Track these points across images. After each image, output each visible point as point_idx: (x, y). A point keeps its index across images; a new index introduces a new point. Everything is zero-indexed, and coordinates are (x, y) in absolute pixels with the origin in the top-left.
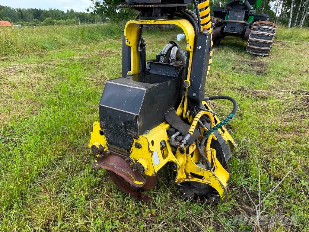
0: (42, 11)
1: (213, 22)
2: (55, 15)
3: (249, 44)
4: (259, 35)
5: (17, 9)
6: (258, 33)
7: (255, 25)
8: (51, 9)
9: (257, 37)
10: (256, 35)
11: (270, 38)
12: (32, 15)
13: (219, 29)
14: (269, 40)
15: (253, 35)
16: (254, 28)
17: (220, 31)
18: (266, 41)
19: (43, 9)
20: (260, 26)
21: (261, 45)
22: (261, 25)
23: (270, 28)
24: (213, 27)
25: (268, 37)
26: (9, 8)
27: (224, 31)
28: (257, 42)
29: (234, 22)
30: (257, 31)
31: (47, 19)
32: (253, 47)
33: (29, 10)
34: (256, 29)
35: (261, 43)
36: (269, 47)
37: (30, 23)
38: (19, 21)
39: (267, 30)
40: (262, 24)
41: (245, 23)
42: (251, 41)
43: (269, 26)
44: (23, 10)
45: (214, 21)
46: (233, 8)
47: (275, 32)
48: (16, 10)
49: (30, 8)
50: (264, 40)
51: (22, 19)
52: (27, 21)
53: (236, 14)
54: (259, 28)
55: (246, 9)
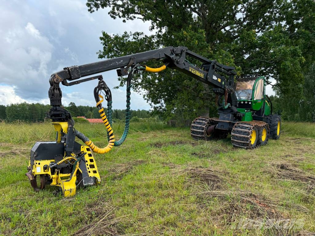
0: (133, 111)
1: (206, 121)
3: (232, 138)
4: (239, 132)
6: (238, 130)
7: (237, 124)
9: (237, 133)
11: (247, 134)
14: (246, 135)
15: (234, 131)
16: (235, 126)
17: (213, 128)
18: (244, 136)
20: (241, 125)
21: (241, 139)
23: (247, 126)
24: (206, 125)
25: (245, 133)
27: (216, 128)
28: (238, 137)
29: (223, 122)
30: (237, 128)
31: (134, 117)
32: (235, 140)
35: (240, 137)
36: (248, 141)
37: (121, 121)
39: (245, 128)
40: (242, 123)
42: (233, 135)
43: (247, 125)
46: (223, 112)
47: (251, 130)
48: (114, 111)
50: (242, 135)
51: (116, 117)
52: (120, 119)
53: (225, 116)
54: (239, 126)
55: (233, 112)
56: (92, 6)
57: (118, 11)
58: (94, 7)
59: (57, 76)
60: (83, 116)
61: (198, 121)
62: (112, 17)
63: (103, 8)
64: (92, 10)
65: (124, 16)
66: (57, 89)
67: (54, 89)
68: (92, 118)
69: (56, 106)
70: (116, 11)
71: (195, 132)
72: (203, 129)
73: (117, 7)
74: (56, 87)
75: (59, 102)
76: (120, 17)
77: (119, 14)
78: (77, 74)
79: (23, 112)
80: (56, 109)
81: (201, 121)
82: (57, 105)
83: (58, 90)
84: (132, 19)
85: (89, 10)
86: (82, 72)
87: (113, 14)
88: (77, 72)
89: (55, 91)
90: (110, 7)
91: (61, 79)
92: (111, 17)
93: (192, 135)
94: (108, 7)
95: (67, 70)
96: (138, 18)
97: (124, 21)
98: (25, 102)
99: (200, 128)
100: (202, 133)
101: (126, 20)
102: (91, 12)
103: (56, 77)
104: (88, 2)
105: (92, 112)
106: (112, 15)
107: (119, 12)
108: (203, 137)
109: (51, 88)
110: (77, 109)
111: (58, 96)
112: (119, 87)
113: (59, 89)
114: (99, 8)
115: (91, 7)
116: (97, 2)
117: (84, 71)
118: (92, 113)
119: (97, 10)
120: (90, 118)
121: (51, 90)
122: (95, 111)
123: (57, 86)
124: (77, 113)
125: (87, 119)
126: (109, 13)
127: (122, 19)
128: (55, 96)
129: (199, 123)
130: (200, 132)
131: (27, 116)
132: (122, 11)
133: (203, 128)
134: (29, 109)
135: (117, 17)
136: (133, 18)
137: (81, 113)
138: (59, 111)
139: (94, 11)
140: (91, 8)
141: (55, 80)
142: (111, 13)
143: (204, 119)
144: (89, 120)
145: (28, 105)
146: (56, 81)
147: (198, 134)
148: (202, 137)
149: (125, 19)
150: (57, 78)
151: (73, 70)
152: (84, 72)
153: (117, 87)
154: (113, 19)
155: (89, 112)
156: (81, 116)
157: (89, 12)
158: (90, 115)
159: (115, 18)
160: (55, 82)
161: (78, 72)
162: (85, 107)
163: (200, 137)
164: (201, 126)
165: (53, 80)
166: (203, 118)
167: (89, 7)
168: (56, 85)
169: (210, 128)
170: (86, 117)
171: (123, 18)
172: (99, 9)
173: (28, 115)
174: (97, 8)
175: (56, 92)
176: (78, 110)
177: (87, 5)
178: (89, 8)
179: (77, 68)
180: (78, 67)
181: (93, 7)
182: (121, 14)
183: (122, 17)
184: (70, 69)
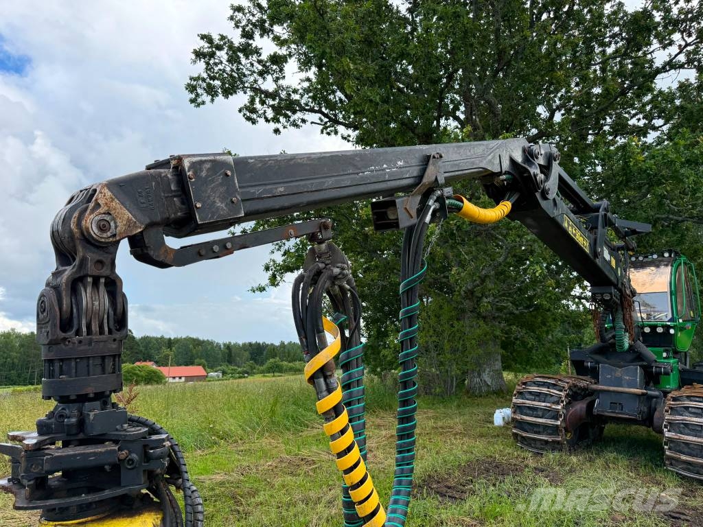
1: (561, 391)
2: (289, 353)
3: (670, 449)
4: (690, 427)
5: (225, 345)
6: (684, 422)
7: (674, 399)
8: (284, 343)
9: (687, 431)
10: (682, 426)
12: (247, 354)
13: (580, 406)
15: (672, 425)
16: (671, 408)
17: (584, 410)
19: (268, 342)
22: (691, 401)
24: (562, 402)
26: (210, 343)
27: (595, 411)
28: (692, 446)
29: (614, 392)
30: (682, 415)
31: (272, 360)
32: (684, 457)
33: (244, 345)
34: (676, 410)
37: (240, 369)
38: (221, 366)
40: (692, 398)
41: (643, 394)
42: (671, 440)
44: (235, 345)
45: (564, 387)
46: (606, 358)
48: (222, 346)
49: (247, 341)
51: (228, 362)
52: (235, 365)
53: (619, 372)
54: (687, 408)
55: (643, 360)
56: (200, 91)
57: (263, 105)
58: (205, 94)
59: (104, 196)
60: (150, 361)
61: (534, 389)
62: (248, 119)
63: (227, 97)
64: (199, 100)
65: (276, 120)
66: (96, 284)
67: (75, 285)
68: (171, 366)
69: (83, 399)
70: (258, 106)
71: (526, 427)
72: (556, 417)
73: (260, 97)
74: (91, 269)
75: (103, 371)
76: (267, 120)
77: (265, 112)
78: (223, 199)
79: (4, 352)
80: (82, 423)
81: (544, 390)
82: (90, 391)
83: (102, 288)
84: (297, 126)
85: (192, 101)
86: (252, 190)
87: (250, 112)
88: (222, 189)
89: (86, 296)
90: (245, 93)
91: (129, 220)
92: (246, 118)
93: (515, 435)
94: (240, 93)
95: (168, 173)
96: (312, 123)
97: (277, 131)
98: (13, 330)
99: (545, 413)
100: (555, 430)
101: (281, 129)
102: (198, 105)
103: (98, 205)
104: (189, 81)
105: (171, 349)
106: (248, 114)
107: (267, 109)
108: (558, 442)
109: (56, 274)
110: (137, 343)
111: (101, 332)
112: (267, 288)
113: (113, 286)
114: (217, 95)
115: (197, 93)
116: (212, 82)
117: (261, 189)
118: (171, 354)
119: (212, 100)
120: (167, 365)
121: (56, 288)
122: (179, 348)
123: (100, 262)
124: (137, 353)
125: (159, 368)
126: (240, 111)
127: (273, 125)
128: (78, 332)
129: (538, 396)
130: (546, 427)
131: (13, 363)
132: (273, 107)
133: (557, 411)
134: (22, 346)
135: (261, 121)
136: (299, 123)
137: (144, 354)
138: (99, 440)
139: (203, 103)
140: (197, 95)
141: (91, 223)
142: (246, 109)
143: (552, 381)
144: (164, 370)
145: (19, 336)
146: (94, 231)
147: (538, 433)
148: (553, 441)
149: (279, 126)
150: (103, 209)
151: (204, 174)
152: (257, 191)
153: (262, 289)
154: (250, 123)
155: (166, 351)
156: (145, 361)
157: (193, 105)
158: (166, 357)
159: (254, 122)
160: (87, 240)
161: (230, 191)
162: (157, 339)
163: (547, 442)
164: (548, 405)
165: (79, 224)
166: (549, 378)
167: (192, 92)
168: (97, 257)
169: (572, 410)
170: (156, 362)
171: (275, 123)
172: (216, 99)
173: (15, 360)
174: (213, 96)
175: (93, 300)
176: (139, 345)
177: (187, 89)
178: (193, 96)
179: (224, 164)
180: (230, 159)
181: (202, 95)
182: (270, 114)
183: (273, 121)
184: (186, 163)
